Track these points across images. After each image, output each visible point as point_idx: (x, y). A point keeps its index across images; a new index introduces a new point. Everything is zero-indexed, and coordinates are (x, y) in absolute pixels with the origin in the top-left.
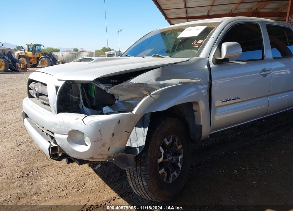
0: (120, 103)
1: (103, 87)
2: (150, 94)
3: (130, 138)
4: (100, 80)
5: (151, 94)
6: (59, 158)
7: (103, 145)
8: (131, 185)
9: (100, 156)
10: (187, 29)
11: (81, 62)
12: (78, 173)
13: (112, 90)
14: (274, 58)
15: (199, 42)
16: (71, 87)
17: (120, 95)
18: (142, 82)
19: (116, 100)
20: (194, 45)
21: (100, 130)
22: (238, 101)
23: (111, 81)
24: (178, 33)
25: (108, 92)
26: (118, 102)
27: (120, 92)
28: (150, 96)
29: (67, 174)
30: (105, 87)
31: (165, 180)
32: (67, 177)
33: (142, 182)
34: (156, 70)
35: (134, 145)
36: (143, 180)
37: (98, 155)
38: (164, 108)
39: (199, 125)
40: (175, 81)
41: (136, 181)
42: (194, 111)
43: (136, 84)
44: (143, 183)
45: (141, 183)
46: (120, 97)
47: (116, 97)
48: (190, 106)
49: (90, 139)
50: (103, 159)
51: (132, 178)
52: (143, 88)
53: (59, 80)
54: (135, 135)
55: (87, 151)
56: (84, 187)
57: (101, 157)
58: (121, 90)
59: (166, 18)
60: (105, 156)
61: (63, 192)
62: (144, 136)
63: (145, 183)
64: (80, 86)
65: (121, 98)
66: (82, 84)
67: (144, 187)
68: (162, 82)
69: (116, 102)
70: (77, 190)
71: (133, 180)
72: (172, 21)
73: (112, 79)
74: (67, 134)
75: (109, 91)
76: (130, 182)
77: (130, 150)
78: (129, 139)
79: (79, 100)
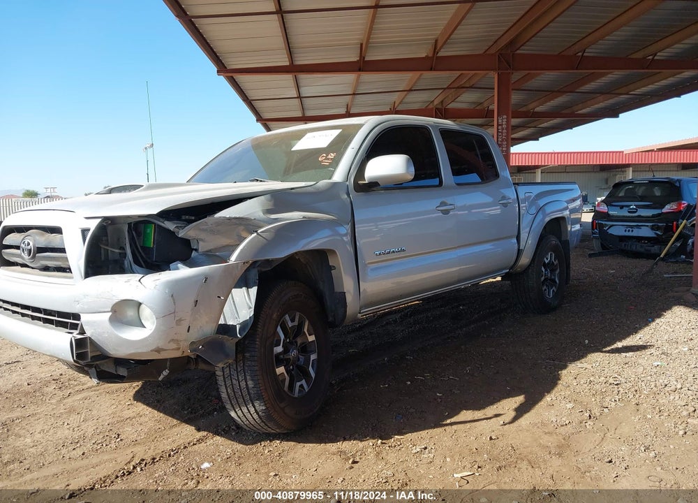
0: (201, 257)
1: (170, 226)
2: (256, 231)
3: (224, 315)
4: (167, 214)
5: (259, 231)
6: (89, 360)
7: (179, 322)
8: (224, 395)
9: (172, 343)
10: (309, 135)
11: (110, 193)
12: (100, 420)
13: (188, 232)
14: (458, 184)
15: (329, 157)
16: (107, 233)
17: (202, 240)
18: (241, 216)
19: (194, 252)
20: (322, 161)
21: (172, 296)
22: (402, 254)
23: (183, 217)
24: (293, 142)
25: (180, 236)
26: (197, 254)
27: (202, 235)
28: (258, 234)
29: (75, 425)
30: (175, 226)
31: (286, 389)
32: (76, 429)
33: (246, 382)
34: (262, 197)
35: (230, 322)
36: (248, 377)
37: (169, 342)
38: (282, 253)
39: (340, 293)
40: (296, 216)
41: (234, 382)
42: (331, 268)
43: (230, 219)
44: (247, 385)
45: (243, 384)
46: (201, 243)
47: (194, 246)
48: (321, 256)
49: (154, 312)
50: (179, 349)
51: (227, 380)
52: (242, 227)
53: (86, 218)
54: (234, 308)
55: (149, 336)
56: (119, 439)
57: (175, 346)
58: (204, 230)
59: (260, 119)
60: (181, 343)
61: (74, 452)
62: (250, 308)
63: (250, 384)
64: (126, 228)
65: (203, 247)
66: (129, 224)
67: (248, 392)
68: (273, 216)
69: (194, 254)
70: (104, 445)
71: (228, 383)
72: (271, 124)
73: (185, 215)
74: (110, 310)
75: (181, 234)
76: (223, 389)
77: (226, 330)
78: (222, 317)
79: (125, 255)
